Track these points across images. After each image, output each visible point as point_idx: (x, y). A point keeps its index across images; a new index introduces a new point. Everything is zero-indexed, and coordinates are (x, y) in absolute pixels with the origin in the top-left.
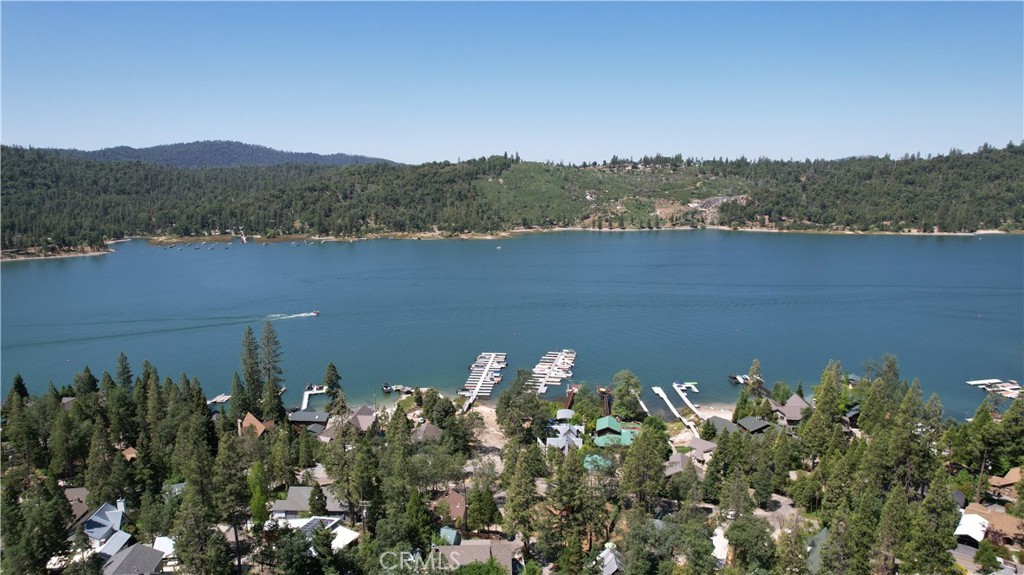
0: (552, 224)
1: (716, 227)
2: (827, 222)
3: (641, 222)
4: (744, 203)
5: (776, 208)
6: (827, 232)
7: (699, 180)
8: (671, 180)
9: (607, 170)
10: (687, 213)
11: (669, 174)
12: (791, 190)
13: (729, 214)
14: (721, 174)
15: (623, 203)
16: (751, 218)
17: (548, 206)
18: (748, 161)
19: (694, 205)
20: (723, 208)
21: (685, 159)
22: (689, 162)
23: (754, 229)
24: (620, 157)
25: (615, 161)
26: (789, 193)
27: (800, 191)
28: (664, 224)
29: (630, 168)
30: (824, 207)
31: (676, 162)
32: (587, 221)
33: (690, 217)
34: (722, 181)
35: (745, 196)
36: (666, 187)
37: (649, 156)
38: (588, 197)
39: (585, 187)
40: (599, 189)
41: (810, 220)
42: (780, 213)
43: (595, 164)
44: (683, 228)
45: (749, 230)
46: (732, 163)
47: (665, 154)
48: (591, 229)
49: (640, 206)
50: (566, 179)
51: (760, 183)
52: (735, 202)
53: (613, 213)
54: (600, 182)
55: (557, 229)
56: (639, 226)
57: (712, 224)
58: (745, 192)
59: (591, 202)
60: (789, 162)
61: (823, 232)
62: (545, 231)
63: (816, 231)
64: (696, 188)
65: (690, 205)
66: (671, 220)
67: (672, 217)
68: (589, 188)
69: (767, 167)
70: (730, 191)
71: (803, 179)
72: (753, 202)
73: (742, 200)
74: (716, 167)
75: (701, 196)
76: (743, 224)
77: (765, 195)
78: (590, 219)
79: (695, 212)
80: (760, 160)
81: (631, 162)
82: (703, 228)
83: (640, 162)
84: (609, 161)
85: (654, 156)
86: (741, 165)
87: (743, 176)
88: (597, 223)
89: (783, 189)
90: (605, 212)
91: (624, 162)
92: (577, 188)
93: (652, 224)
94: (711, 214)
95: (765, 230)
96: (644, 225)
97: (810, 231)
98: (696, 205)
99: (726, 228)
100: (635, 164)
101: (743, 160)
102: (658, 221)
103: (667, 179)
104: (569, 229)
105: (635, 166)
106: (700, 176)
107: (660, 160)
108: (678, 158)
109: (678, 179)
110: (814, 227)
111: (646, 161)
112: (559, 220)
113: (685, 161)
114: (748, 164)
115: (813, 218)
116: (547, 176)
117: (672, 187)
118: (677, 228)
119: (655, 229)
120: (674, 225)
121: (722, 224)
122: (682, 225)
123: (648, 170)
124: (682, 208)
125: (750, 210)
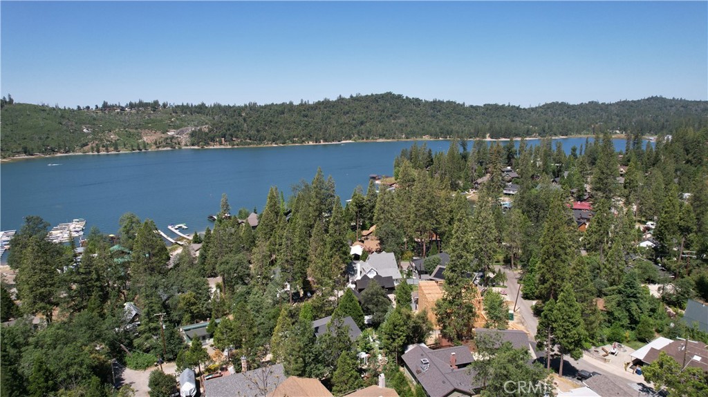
0: (54, 151)
1: (189, 147)
2: (261, 140)
3: (132, 146)
4: (207, 130)
5: (228, 132)
6: (262, 146)
7: (173, 117)
8: (152, 117)
9: (100, 113)
10: (167, 139)
11: (151, 113)
12: (237, 121)
13: (197, 137)
14: (189, 113)
15: (115, 134)
16: (213, 140)
17: (48, 138)
18: (207, 105)
19: (171, 133)
20: (193, 135)
21: (161, 103)
22: (165, 106)
23: (215, 147)
24: (110, 103)
25: (105, 105)
26: (235, 123)
27: (243, 122)
28: (151, 146)
29: (119, 110)
30: (258, 131)
31: (155, 106)
32: (86, 148)
33: (169, 141)
34: (190, 117)
35: (207, 126)
36: (149, 121)
37: (133, 102)
38: (85, 130)
39: (82, 122)
40: (94, 124)
41: (250, 139)
42: (232, 136)
43: (88, 108)
44: (165, 149)
45: (212, 147)
46: (195, 107)
47: (145, 101)
48: (91, 153)
49: (130, 135)
50: (63, 117)
51: (216, 117)
52: (200, 130)
53: (108, 141)
54: (95, 119)
55: (59, 155)
56: (130, 149)
57: (186, 145)
58: (206, 124)
59: (88, 134)
60: (234, 106)
61: (259, 146)
62: (48, 156)
63: (255, 146)
64: (172, 122)
65: (169, 133)
66: (156, 144)
67: (156, 141)
68: (84, 124)
69: (218, 108)
70: (196, 123)
71: (244, 114)
72: (213, 130)
73: (205, 129)
74: (184, 109)
75: (176, 127)
76: (209, 144)
77: (220, 125)
78: (89, 146)
79: (172, 137)
80: (215, 105)
81: (119, 106)
82: (180, 148)
83: (127, 106)
84: (100, 106)
85: (137, 102)
86: (201, 109)
87: (204, 114)
88: (95, 149)
89: (231, 121)
90: (101, 140)
91: (113, 106)
92: (74, 123)
93: (141, 147)
94: (184, 138)
95: (222, 147)
96: (134, 148)
97: (251, 146)
98: (173, 133)
99: (196, 147)
100: (122, 107)
101: (203, 105)
102: (145, 145)
103: (149, 117)
104: (70, 154)
105: (123, 109)
106: (173, 114)
107: (141, 104)
108: (156, 103)
109: (159, 116)
110: (254, 144)
111: (131, 106)
112: (60, 148)
113: (161, 105)
114: (206, 107)
115: (252, 138)
116: (44, 115)
117: (153, 121)
118: (160, 149)
119: (143, 150)
120: (158, 147)
121: (193, 145)
122: (164, 147)
123: (133, 111)
124: (163, 135)
125: (211, 135)
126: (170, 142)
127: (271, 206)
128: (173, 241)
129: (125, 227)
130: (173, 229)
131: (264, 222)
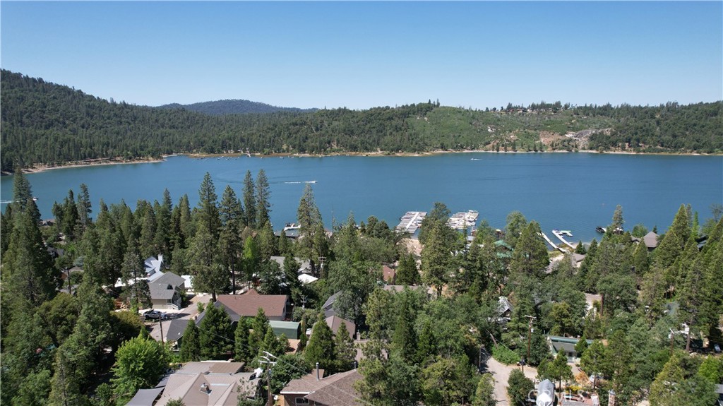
0: (462, 148)
1: (586, 151)
2: (676, 147)
3: (529, 147)
4: (609, 134)
5: (635, 137)
6: (677, 154)
7: (573, 119)
8: (552, 118)
9: (504, 114)
10: (564, 141)
11: (551, 115)
12: (647, 124)
13: (598, 141)
14: (591, 114)
15: (515, 134)
16: (614, 144)
17: (460, 136)
18: (613, 106)
19: (569, 135)
20: (592, 138)
21: (563, 105)
22: (566, 107)
23: (616, 152)
24: (514, 105)
25: (510, 107)
26: (645, 126)
27: (655, 125)
28: (547, 148)
29: (521, 112)
30: (675, 136)
31: (556, 107)
32: (488, 146)
33: (566, 143)
34: (592, 119)
35: (610, 129)
36: (549, 123)
37: (536, 103)
38: (489, 130)
39: (488, 123)
40: (498, 125)
41: (662, 146)
42: (638, 140)
43: (495, 109)
44: (561, 151)
45: (613, 153)
46: (600, 108)
47: (547, 102)
48: (491, 151)
49: (528, 136)
50: (473, 118)
51: (622, 120)
52: (602, 133)
53: (507, 140)
54: (499, 120)
55: (466, 151)
56: (527, 149)
57: (584, 149)
58: (609, 126)
59: (492, 133)
60: (646, 107)
61: (673, 154)
62: (458, 152)
63: (668, 154)
64: (572, 124)
65: (567, 135)
66: (552, 145)
67: (553, 143)
68: (490, 124)
69: (626, 110)
70: (598, 126)
71: (658, 116)
72: (616, 133)
73: (607, 132)
74: (587, 110)
75: (575, 129)
76: (609, 149)
77: (626, 128)
78: (491, 145)
79: (570, 140)
80: (622, 106)
81: (522, 108)
82: (576, 151)
83: (528, 108)
84: (505, 108)
85: (540, 103)
86: (606, 110)
87: (608, 116)
88: (496, 148)
89: (640, 124)
90: (502, 139)
91: (517, 108)
92: (481, 123)
93: (537, 148)
94: (583, 141)
95: (625, 153)
96: (531, 149)
97: (662, 153)
98: (571, 135)
99: (594, 152)
100: (525, 109)
101: (609, 106)
102: (542, 147)
103: (549, 118)
104: (475, 151)
105: (525, 110)
106: (574, 116)
107: (543, 106)
108: (558, 104)
109: (559, 117)
110: (666, 151)
111: (533, 107)
112: (468, 145)
113: (563, 106)
114: (612, 109)
115: (665, 144)
116: (459, 116)
117: (553, 123)
118: (556, 151)
119: (539, 152)
120: (554, 149)
121: (591, 149)
122: (560, 149)
123: (535, 112)
124: (561, 137)
125: (613, 139)
126: (568, 144)
127: (678, 228)
128: (556, 247)
129: (512, 224)
130: (557, 235)
131: (665, 245)
